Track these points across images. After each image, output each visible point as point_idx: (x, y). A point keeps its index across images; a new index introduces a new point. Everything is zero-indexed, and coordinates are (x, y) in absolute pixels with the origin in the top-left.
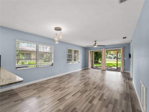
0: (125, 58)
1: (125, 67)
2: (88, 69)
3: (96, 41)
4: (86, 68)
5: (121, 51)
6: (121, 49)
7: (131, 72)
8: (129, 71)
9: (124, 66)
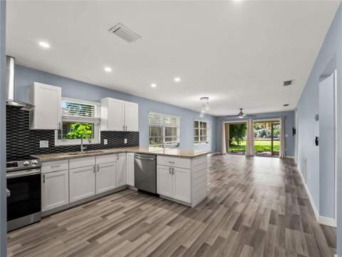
0: (287, 136)
1: (286, 150)
2: (221, 154)
3: (241, 109)
4: (218, 153)
5: (280, 123)
6: (280, 119)
7: (295, 158)
8: (293, 155)
9: (285, 148)
